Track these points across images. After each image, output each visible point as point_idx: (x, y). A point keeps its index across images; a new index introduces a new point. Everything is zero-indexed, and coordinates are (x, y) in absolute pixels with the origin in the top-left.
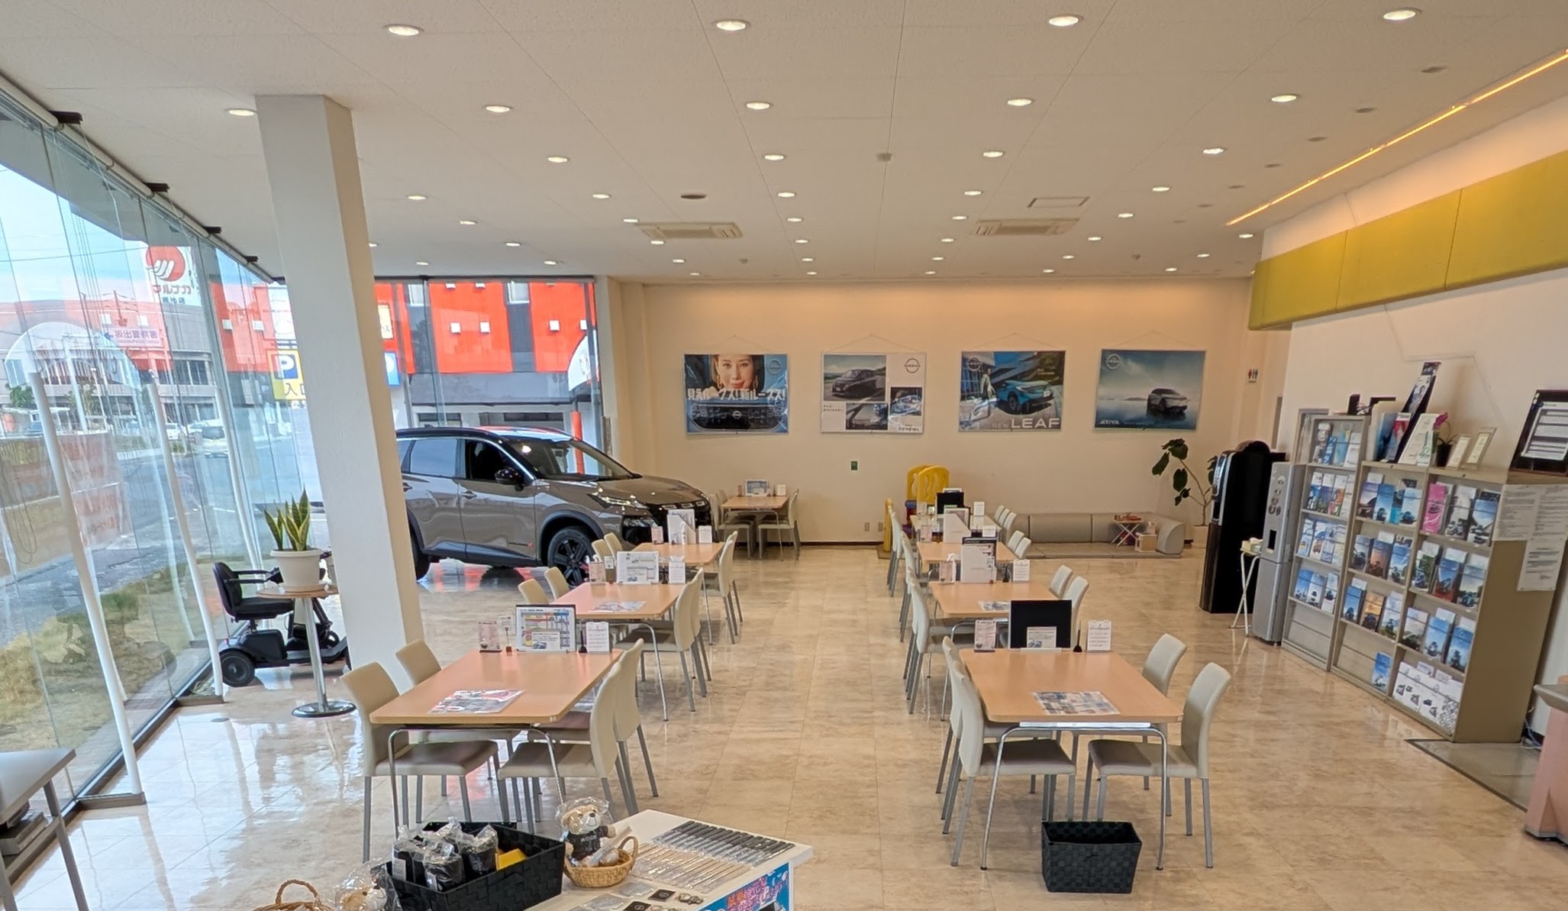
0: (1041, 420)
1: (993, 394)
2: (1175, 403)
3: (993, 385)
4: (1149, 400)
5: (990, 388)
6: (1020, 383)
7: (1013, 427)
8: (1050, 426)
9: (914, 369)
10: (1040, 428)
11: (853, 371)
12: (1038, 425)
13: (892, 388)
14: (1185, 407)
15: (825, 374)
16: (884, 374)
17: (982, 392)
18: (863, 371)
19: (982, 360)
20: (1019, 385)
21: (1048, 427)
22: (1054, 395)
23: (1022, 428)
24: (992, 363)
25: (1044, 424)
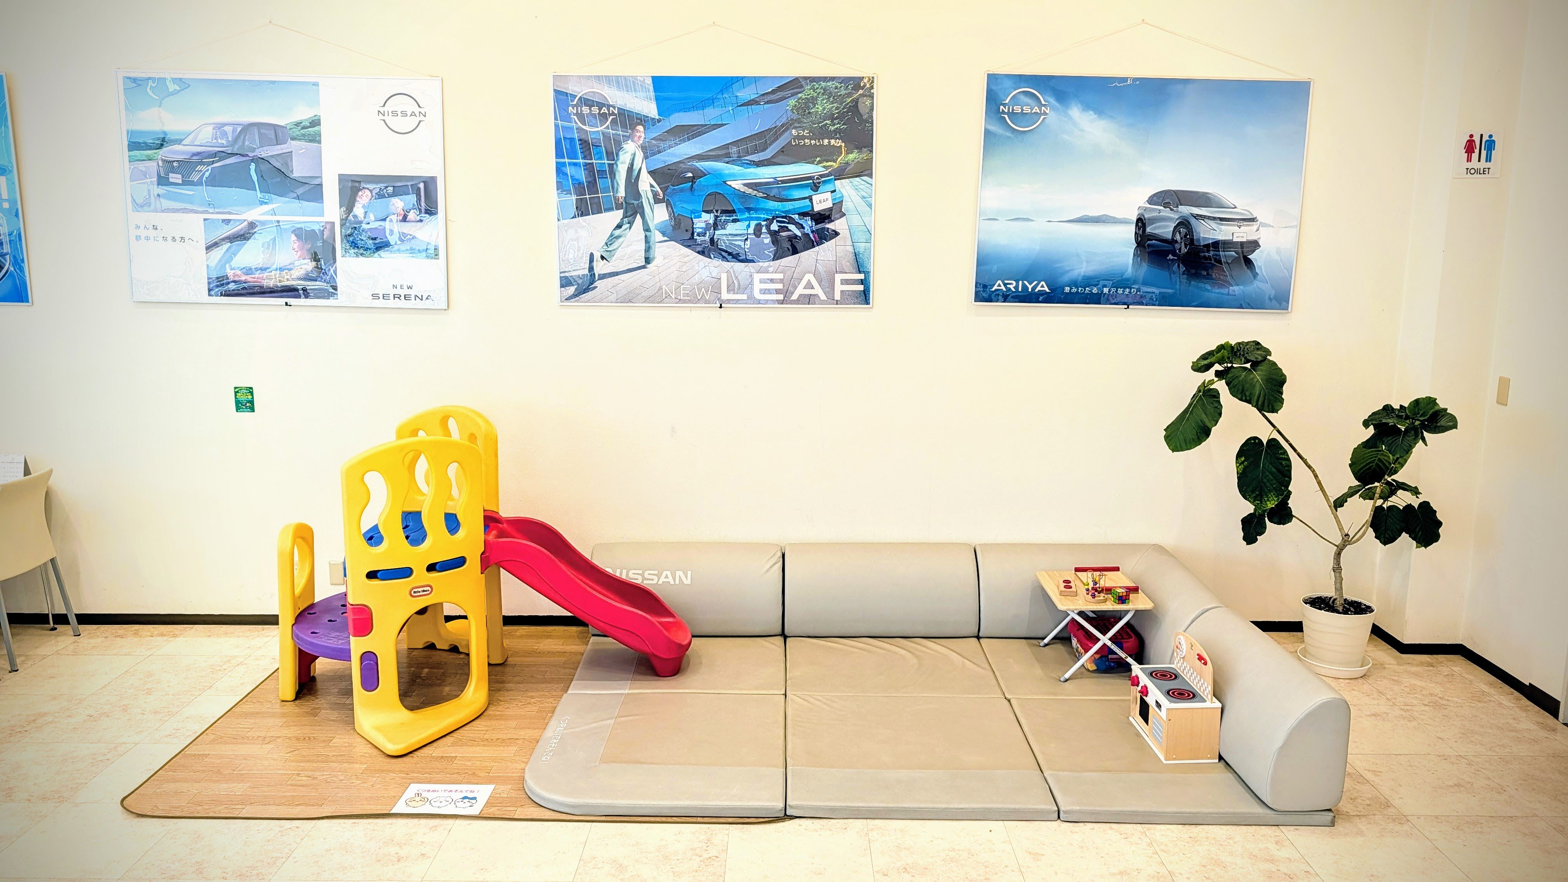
0: (809, 277)
1: (657, 201)
2: (1223, 233)
3: (652, 173)
4: (1141, 223)
5: (646, 183)
6: (736, 169)
7: (725, 296)
8: (837, 296)
9: (408, 123)
10: (809, 299)
11: (220, 126)
12: (800, 290)
13: (342, 178)
14: (1254, 245)
15: (131, 133)
16: (316, 139)
17: (622, 193)
18: (248, 128)
19: (619, 98)
20: (735, 178)
21: (831, 300)
22: (846, 206)
23: (752, 300)
24: (650, 109)
25: (818, 290)
